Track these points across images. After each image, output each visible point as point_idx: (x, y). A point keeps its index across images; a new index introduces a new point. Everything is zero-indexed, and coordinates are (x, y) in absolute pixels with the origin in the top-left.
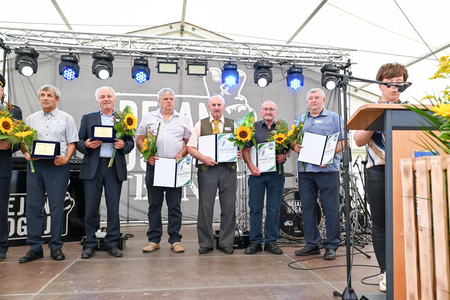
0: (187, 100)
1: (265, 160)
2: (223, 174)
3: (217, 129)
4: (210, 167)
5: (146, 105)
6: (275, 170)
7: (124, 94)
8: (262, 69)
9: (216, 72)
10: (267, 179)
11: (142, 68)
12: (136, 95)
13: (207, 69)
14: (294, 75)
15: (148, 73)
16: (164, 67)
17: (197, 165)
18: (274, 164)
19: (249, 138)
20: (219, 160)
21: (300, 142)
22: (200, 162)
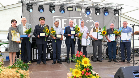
0: (75, 18)
1: (112, 38)
2: (99, 42)
3: (97, 30)
4: (96, 40)
5: (63, 20)
6: (115, 41)
7: (57, 17)
8: (97, 10)
9: (84, 11)
10: (113, 43)
11: (63, 9)
12: (60, 17)
13: (81, 10)
14: (106, 11)
15: (64, 11)
16: (69, 9)
17: (92, 40)
18: (115, 39)
19: (105, 34)
20: (98, 39)
21: (121, 35)
22: (93, 39)
